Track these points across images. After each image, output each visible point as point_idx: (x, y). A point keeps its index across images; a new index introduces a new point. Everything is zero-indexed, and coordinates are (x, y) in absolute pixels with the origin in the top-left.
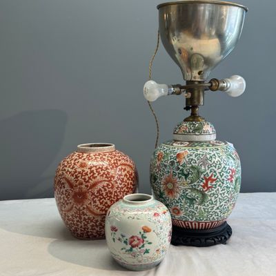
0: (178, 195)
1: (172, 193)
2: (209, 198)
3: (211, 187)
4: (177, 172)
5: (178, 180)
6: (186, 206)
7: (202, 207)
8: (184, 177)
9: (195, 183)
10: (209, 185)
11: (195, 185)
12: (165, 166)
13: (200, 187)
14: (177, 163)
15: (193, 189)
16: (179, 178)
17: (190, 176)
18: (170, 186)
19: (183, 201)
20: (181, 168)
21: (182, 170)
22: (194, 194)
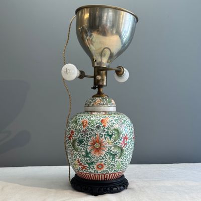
0: (104, 152)
1: (98, 151)
2: (125, 152)
3: (126, 144)
4: (103, 134)
5: (104, 140)
6: (109, 161)
7: (120, 160)
8: (109, 137)
9: (117, 142)
10: (125, 143)
11: (117, 143)
12: (92, 130)
13: (120, 144)
14: (103, 126)
15: (115, 146)
16: (105, 138)
17: (113, 136)
18: (97, 146)
19: (107, 157)
20: (106, 130)
21: (107, 132)
22: (116, 150)
